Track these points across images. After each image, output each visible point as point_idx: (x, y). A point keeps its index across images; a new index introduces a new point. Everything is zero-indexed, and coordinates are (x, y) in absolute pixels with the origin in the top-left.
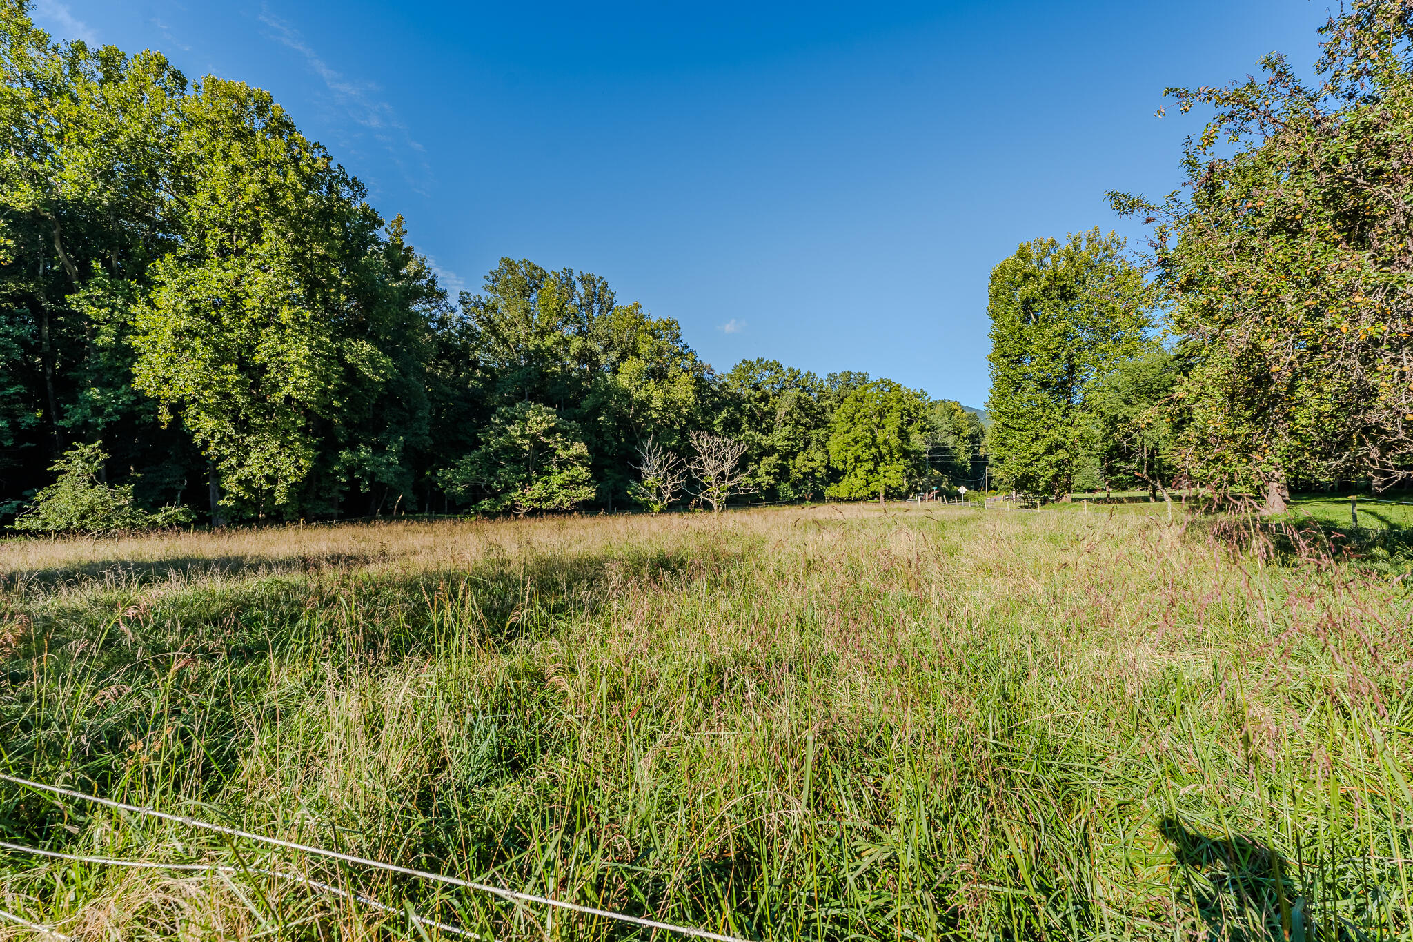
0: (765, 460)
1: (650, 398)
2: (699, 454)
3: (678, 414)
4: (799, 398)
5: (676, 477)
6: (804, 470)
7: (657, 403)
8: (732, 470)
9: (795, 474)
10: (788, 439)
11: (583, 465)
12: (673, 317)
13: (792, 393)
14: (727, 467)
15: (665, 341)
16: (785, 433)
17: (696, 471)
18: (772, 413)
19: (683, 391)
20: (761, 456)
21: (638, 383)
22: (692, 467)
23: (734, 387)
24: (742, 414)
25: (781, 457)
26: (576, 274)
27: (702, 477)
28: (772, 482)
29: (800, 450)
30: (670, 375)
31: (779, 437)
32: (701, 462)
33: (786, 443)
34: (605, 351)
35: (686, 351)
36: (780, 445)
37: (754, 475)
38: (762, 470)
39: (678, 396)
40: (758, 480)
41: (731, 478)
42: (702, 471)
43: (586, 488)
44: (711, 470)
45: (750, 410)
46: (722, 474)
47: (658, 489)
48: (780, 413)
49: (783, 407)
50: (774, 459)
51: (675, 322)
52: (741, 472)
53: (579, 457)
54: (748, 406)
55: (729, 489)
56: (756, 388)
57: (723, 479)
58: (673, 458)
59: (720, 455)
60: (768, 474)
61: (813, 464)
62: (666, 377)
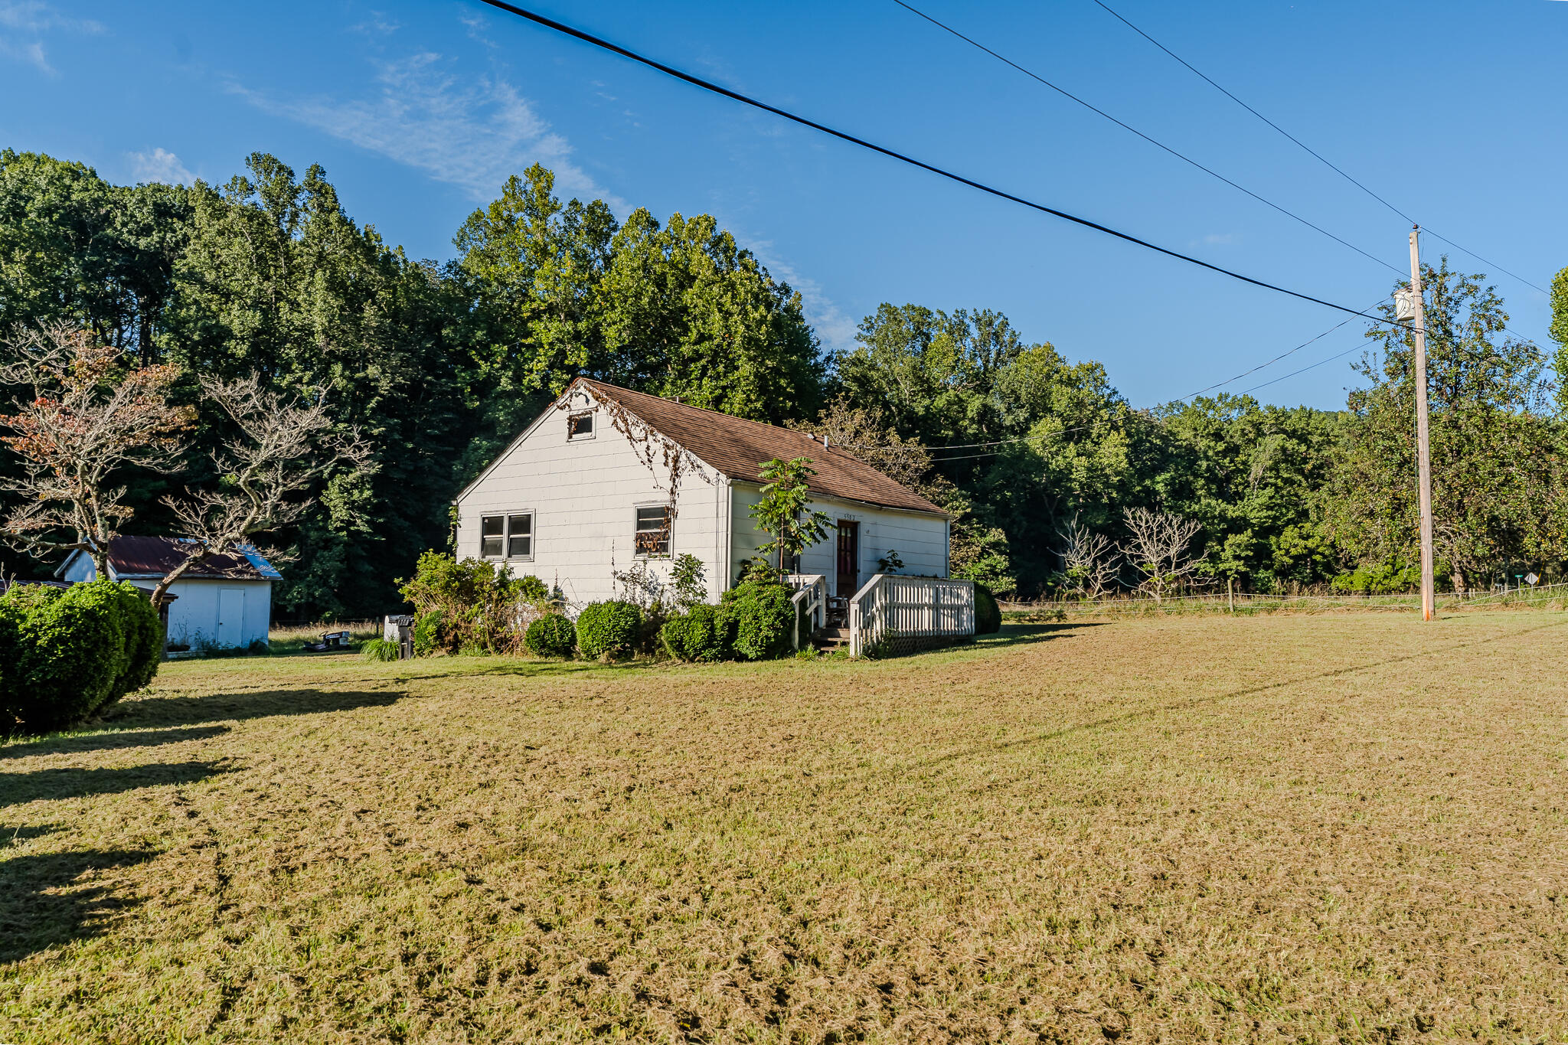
0: (1232, 539)
1: (1069, 467)
2: (1135, 535)
3: (1107, 485)
4: (1284, 449)
5: (1107, 565)
6: (1293, 551)
7: (1080, 474)
8: (1181, 555)
9: (1281, 558)
10: (1269, 508)
11: (1001, 553)
12: (1096, 360)
13: (1273, 443)
14: (1173, 551)
15: (1087, 391)
16: (1263, 500)
17: (1132, 556)
18: (1245, 469)
19: (1113, 452)
20: (1225, 534)
21: (1054, 449)
22: (1127, 552)
23: (1185, 435)
24: (1196, 476)
25: (1255, 535)
26: (970, 313)
27: (1141, 564)
28: (1243, 569)
29: (1287, 523)
30: (1094, 433)
31: (1254, 506)
32: (1138, 547)
33: (1264, 513)
34: (1009, 410)
35: (1114, 399)
36: (1254, 517)
37: (1214, 558)
38: (1228, 553)
39: (1105, 461)
40: (1222, 567)
41: (1179, 566)
42: (1139, 557)
43: (1005, 578)
44: (1152, 556)
45: (1208, 469)
46: (1167, 561)
47: (1086, 580)
48: (1256, 471)
49: (1260, 459)
50: (1244, 538)
51: (1098, 366)
52: (1194, 558)
53: (995, 545)
54: (1204, 464)
55: (1177, 578)
56: (1218, 436)
57: (1169, 567)
58: (1103, 541)
59: (1163, 536)
60: (1237, 557)
61: (1310, 543)
62: (1089, 435)
